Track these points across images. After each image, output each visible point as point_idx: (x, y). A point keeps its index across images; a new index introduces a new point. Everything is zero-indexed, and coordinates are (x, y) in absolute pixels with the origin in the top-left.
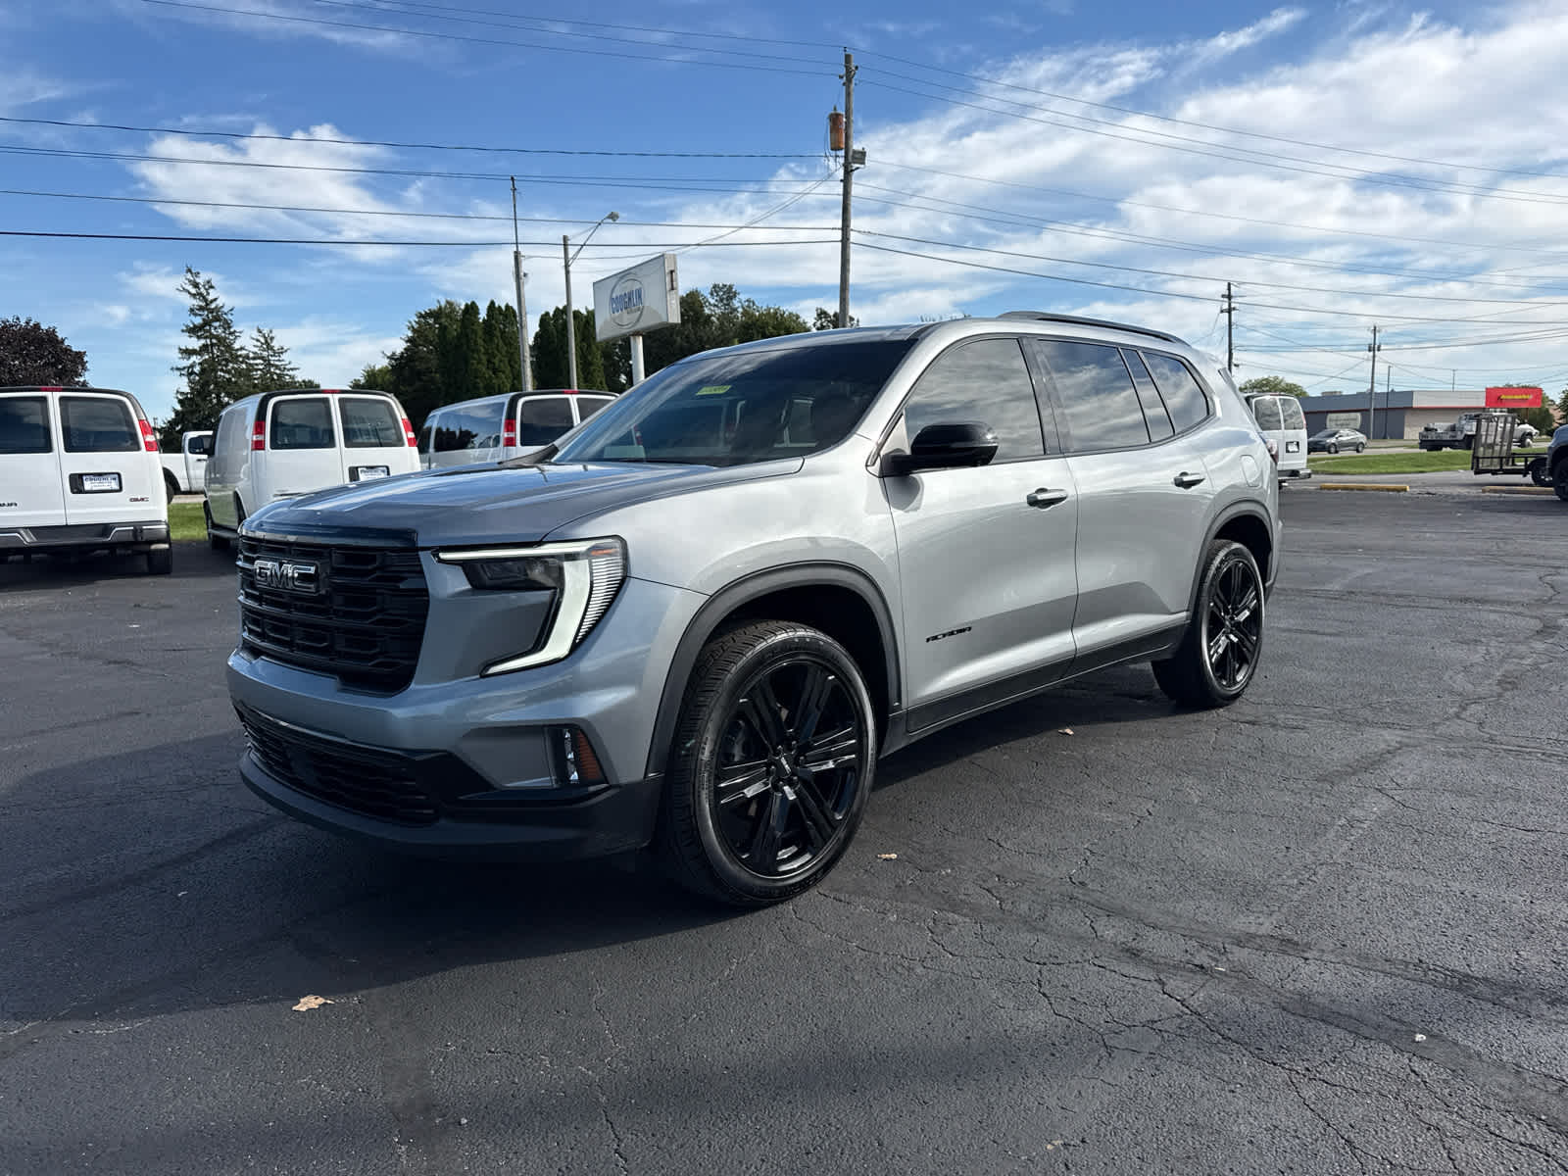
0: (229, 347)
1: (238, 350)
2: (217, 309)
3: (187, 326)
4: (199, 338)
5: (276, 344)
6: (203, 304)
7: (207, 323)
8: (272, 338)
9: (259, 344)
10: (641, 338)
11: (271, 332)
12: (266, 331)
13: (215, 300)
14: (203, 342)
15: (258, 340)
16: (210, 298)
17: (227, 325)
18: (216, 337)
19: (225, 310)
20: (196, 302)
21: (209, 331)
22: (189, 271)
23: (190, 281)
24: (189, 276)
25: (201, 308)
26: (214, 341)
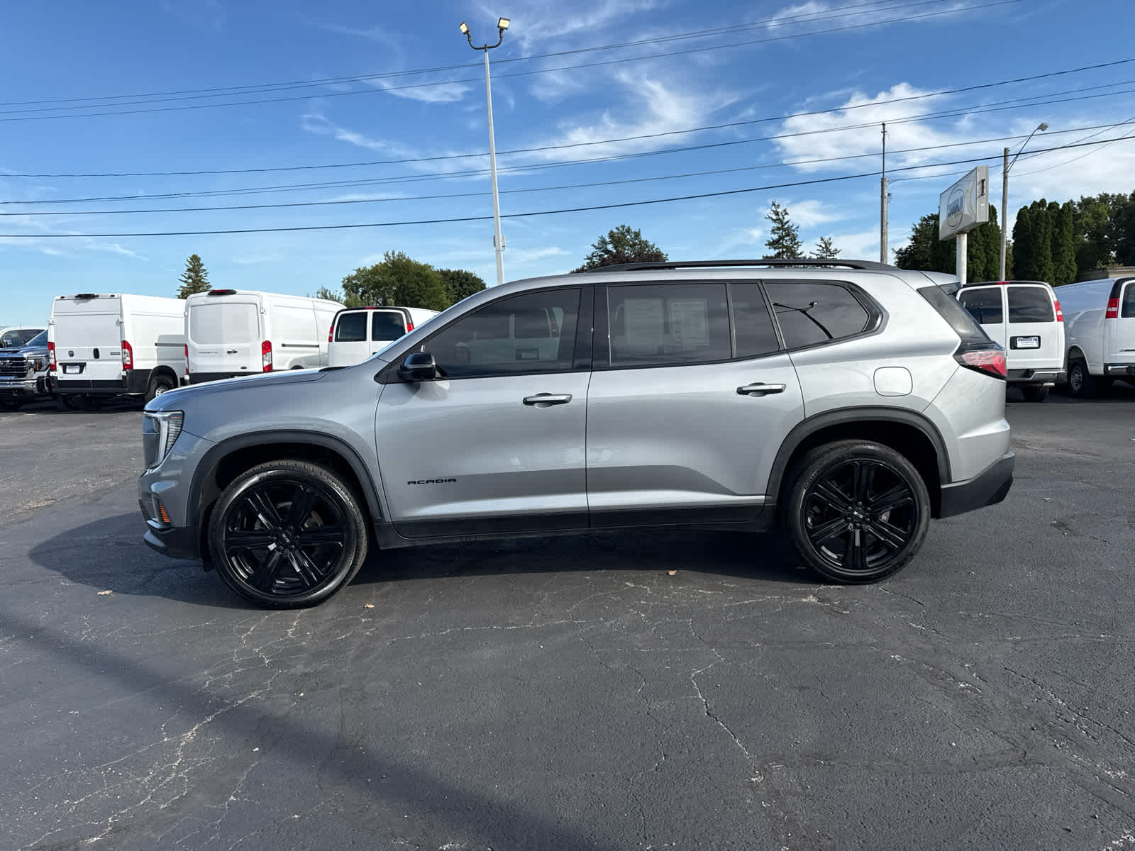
0: (793, 253)
1: (799, 254)
2: (789, 228)
3: (769, 241)
4: (775, 248)
5: (832, 248)
6: (780, 226)
7: (781, 238)
8: (830, 244)
9: (821, 248)
10: (966, 235)
11: (830, 239)
12: (826, 239)
13: (788, 222)
14: (777, 251)
15: (820, 246)
16: (785, 221)
17: (794, 239)
18: (786, 247)
19: (793, 228)
20: (776, 225)
21: (782, 244)
22: (774, 204)
23: (773, 211)
24: (774, 208)
25: (779, 229)
26: (784, 250)
